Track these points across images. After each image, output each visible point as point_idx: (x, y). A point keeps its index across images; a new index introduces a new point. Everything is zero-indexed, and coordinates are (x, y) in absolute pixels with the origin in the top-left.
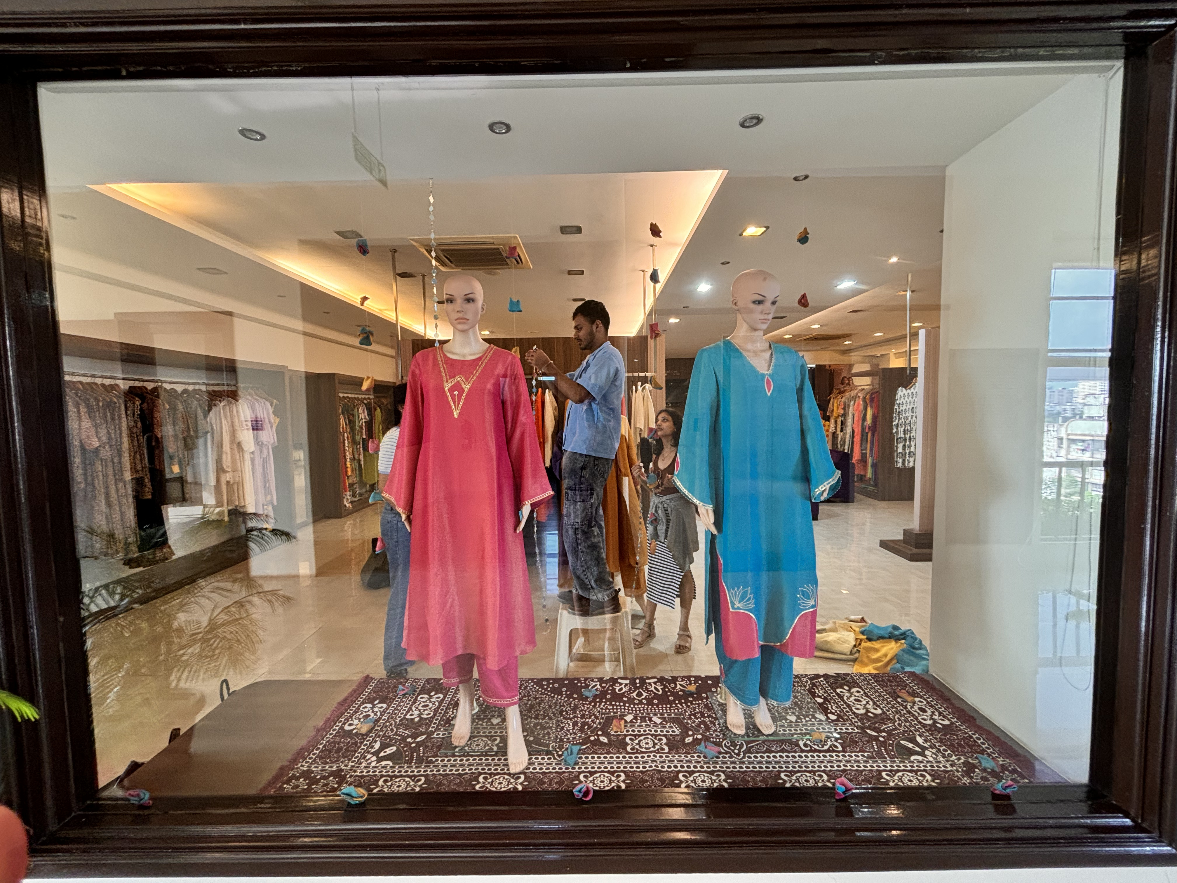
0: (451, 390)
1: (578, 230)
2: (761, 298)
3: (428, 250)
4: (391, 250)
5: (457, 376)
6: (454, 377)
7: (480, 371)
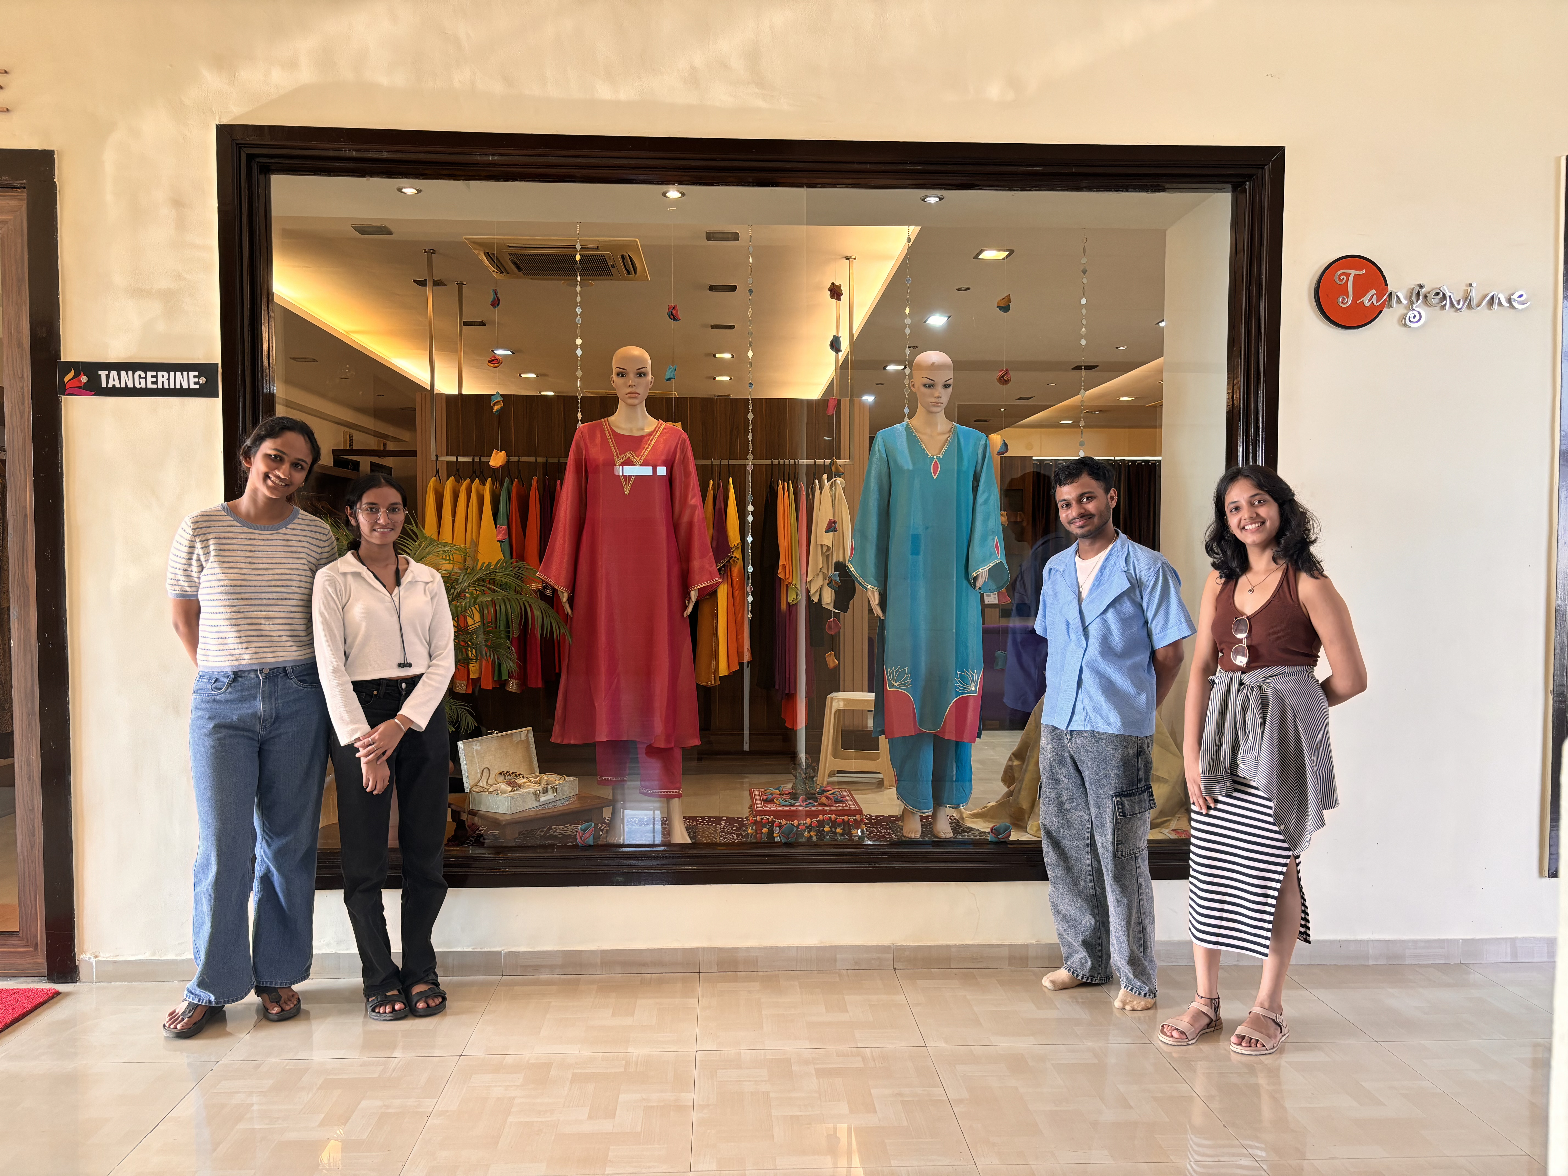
0: (622, 466)
1: (734, 237)
2: (930, 382)
3: (488, 253)
4: (427, 250)
5: (627, 452)
6: (625, 453)
7: (650, 448)
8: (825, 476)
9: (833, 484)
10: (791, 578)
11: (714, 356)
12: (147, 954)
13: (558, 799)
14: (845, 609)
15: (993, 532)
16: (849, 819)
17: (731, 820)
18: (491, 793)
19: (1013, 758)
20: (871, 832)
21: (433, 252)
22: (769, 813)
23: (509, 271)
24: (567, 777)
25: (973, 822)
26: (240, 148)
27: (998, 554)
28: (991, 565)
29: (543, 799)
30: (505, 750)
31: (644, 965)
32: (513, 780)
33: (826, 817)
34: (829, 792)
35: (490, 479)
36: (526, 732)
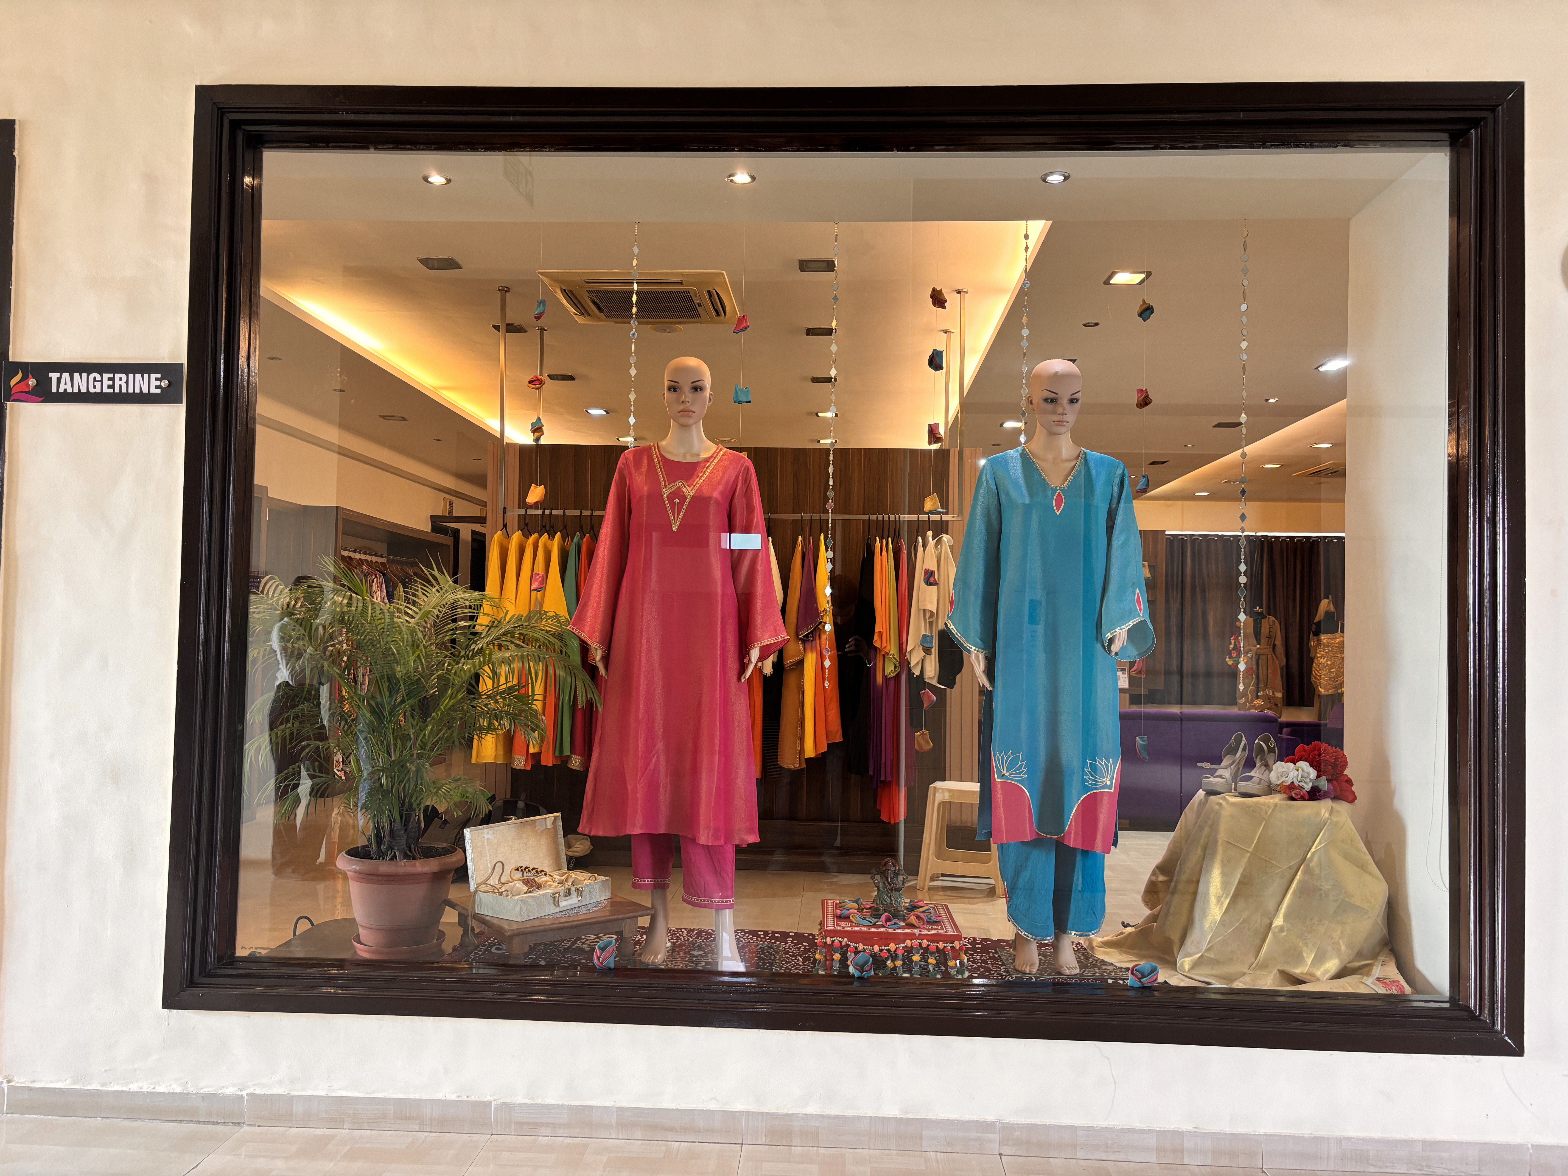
0: (671, 498)
1: (829, 266)
2: (1053, 395)
3: (565, 290)
4: (500, 288)
5: (678, 480)
6: (674, 482)
7: (705, 476)
8: (930, 533)
9: (939, 542)
10: (888, 648)
11: (817, 414)
12: (68, 1082)
13: (584, 903)
14: (951, 684)
15: (1134, 583)
16: (945, 947)
17: (799, 937)
18: (501, 894)
19: (1157, 872)
20: (974, 962)
21: (508, 290)
22: (843, 934)
23: (590, 313)
24: (599, 877)
25: (1106, 953)
26: (223, 113)
27: (1141, 611)
28: (1132, 624)
29: (564, 903)
30: (525, 840)
31: (671, 1129)
32: (532, 878)
33: (916, 942)
34: (921, 909)
35: (559, 533)
36: (553, 818)
